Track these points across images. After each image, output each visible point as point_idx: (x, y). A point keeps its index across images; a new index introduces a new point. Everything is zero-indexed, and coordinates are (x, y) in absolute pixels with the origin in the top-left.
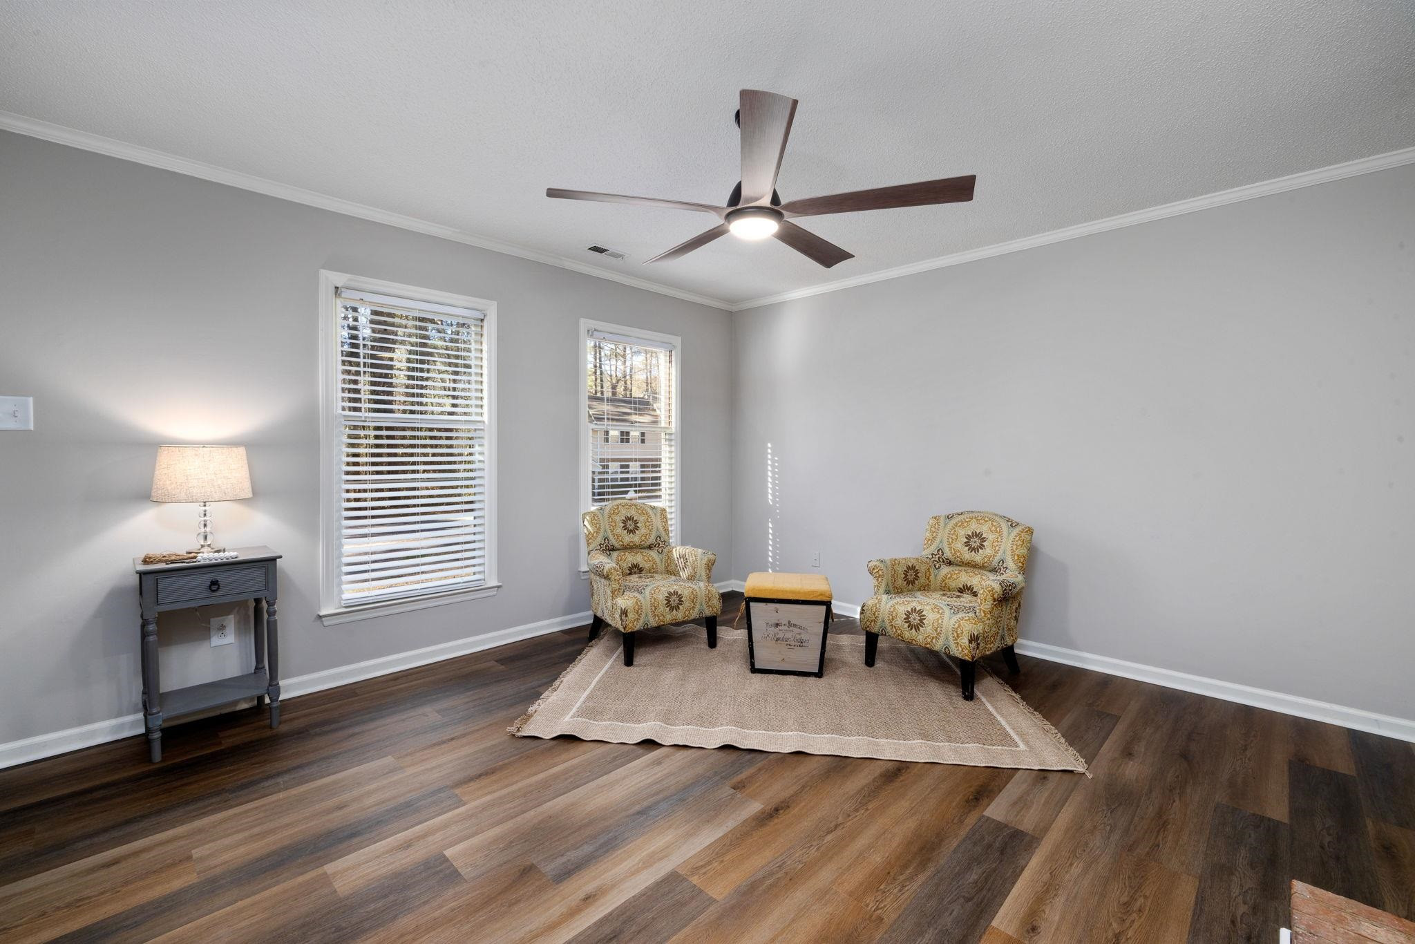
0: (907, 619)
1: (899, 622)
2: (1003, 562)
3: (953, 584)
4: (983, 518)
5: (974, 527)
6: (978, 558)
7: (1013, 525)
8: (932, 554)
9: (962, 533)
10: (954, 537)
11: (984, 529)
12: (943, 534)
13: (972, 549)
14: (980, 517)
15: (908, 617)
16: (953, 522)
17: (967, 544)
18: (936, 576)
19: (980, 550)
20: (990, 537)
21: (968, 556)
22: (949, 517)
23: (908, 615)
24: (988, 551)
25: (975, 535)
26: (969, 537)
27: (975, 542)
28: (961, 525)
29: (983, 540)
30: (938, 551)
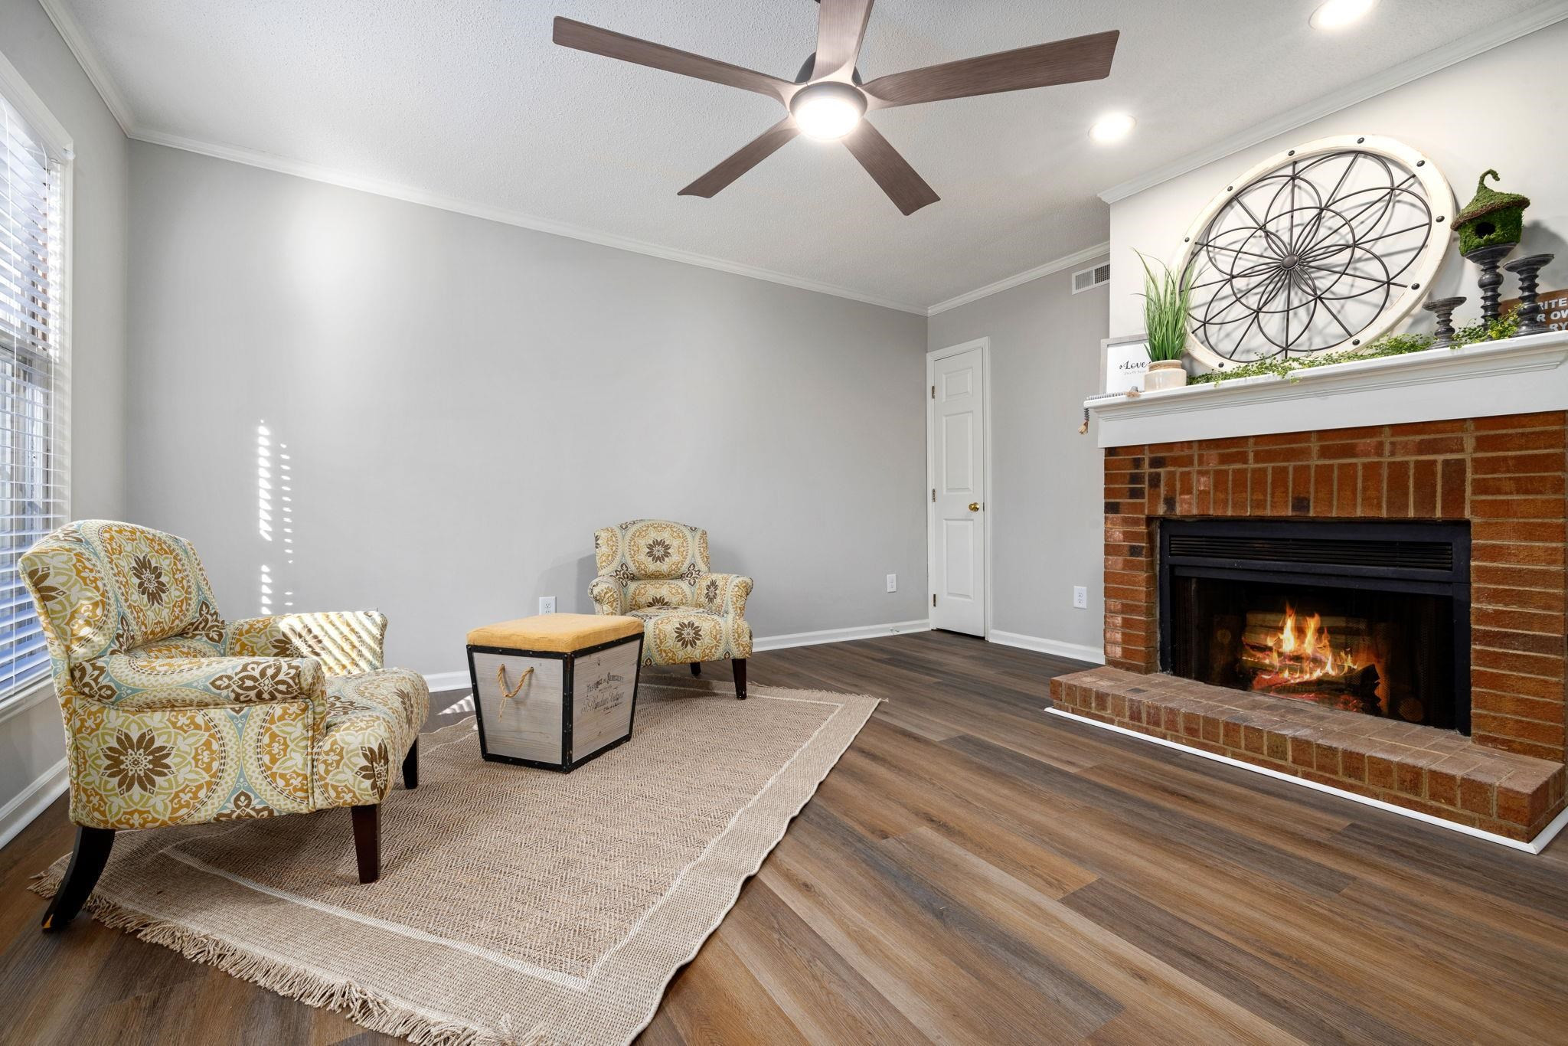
0: (680, 637)
1: (671, 642)
2: (694, 566)
3: (642, 600)
4: (660, 525)
5: (653, 535)
6: (664, 567)
7: (693, 530)
8: (616, 571)
9: (643, 543)
10: (635, 549)
11: (666, 536)
12: (623, 547)
13: (657, 559)
14: (659, 527)
15: (680, 634)
16: (632, 529)
17: (650, 554)
18: (625, 595)
19: (666, 559)
20: (675, 544)
21: (652, 566)
22: (624, 527)
23: (679, 632)
24: (675, 557)
25: (657, 543)
26: (650, 547)
27: (659, 551)
28: (639, 534)
29: (667, 547)
30: (622, 566)
